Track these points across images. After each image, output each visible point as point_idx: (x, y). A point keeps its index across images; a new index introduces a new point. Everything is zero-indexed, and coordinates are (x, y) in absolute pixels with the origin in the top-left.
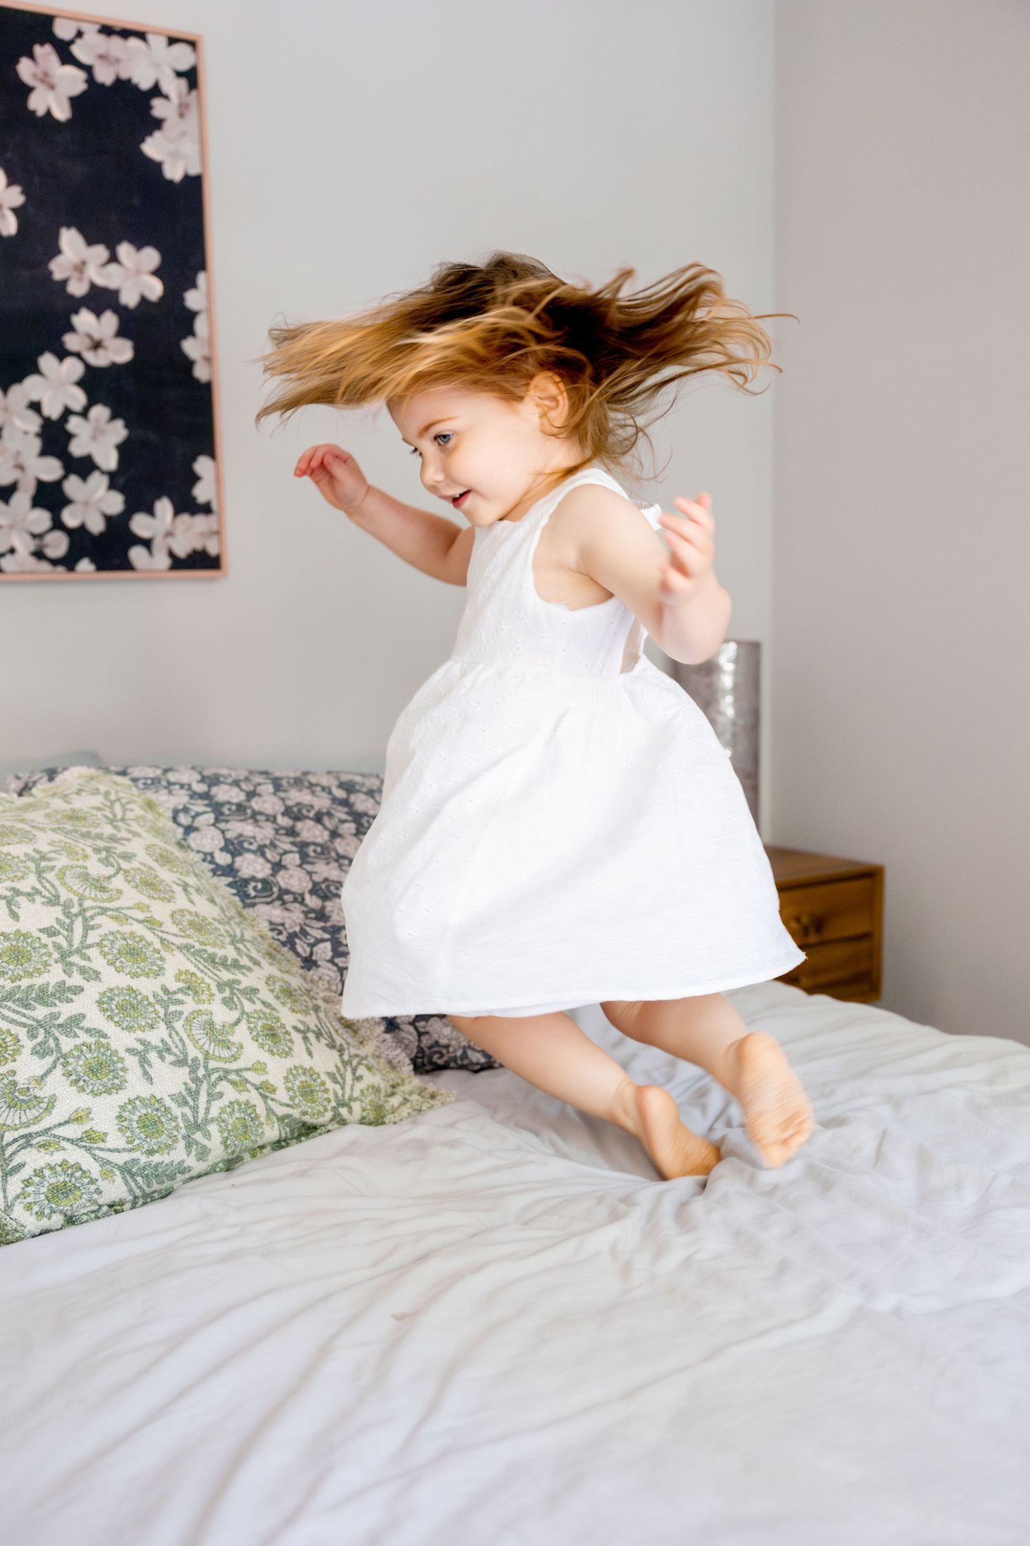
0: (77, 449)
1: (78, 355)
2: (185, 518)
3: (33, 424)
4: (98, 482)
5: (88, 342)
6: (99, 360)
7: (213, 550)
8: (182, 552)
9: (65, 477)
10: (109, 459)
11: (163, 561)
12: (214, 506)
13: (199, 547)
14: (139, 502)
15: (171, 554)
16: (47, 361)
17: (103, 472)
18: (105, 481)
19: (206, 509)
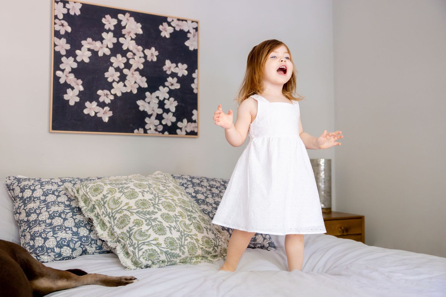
0: (166, 107)
1: (168, 87)
2: (190, 123)
3: (157, 101)
4: (171, 114)
5: (170, 84)
6: (172, 88)
7: (196, 131)
8: (189, 131)
9: (163, 113)
10: (173, 110)
11: (184, 133)
12: (197, 121)
13: (193, 130)
14: (179, 119)
15: (186, 131)
16: (161, 88)
17: (172, 112)
18: (172, 114)
19: (195, 122)
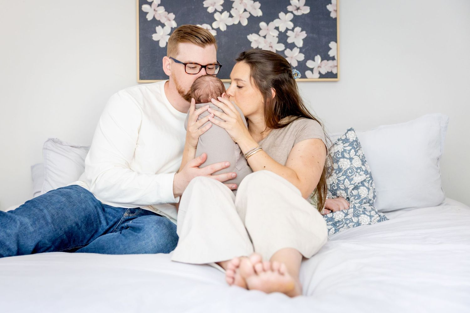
0: (289, 41)
1: (292, 12)
2: (325, 61)
3: (276, 33)
4: (296, 51)
5: (295, 8)
6: (298, 13)
7: (335, 72)
8: (323, 72)
9: (285, 49)
10: (300, 44)
11: (316, 75)
12: (336, 58)
13: (330, 71)
14: (310, 56)
15: (320, 73)
16: (281, 15)
17: (298, 48)
18: (298, 50)
19: (333, 59)
